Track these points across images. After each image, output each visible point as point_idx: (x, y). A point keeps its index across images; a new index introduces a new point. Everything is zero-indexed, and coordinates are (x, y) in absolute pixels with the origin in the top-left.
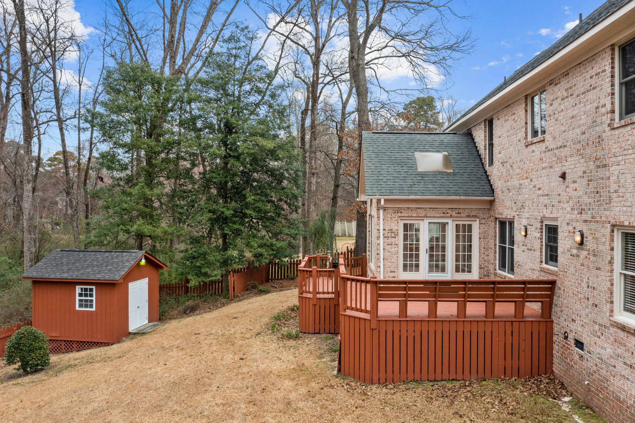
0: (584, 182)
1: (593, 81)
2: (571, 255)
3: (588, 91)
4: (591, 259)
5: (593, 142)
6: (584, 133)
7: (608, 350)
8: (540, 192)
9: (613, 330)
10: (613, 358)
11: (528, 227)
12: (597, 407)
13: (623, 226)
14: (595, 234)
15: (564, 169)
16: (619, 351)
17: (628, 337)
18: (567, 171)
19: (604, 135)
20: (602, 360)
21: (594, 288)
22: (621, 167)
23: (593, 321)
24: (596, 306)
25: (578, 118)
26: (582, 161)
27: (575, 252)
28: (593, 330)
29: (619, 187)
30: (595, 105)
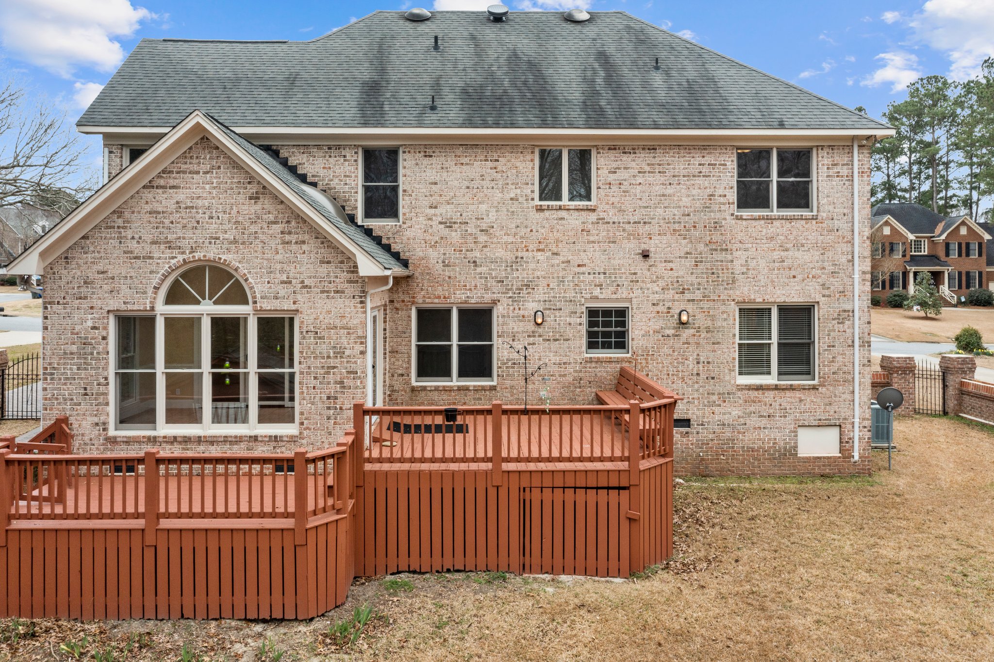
0: (689, 263)
1: (705, 170)
2: (663, 336)
3: (694, 176)
4: (703, 336)
5: (705, 227)
6: (688, 215)
7: (734, 413)
8: (582, 269)
9: (739, 394)
10: (743, 417)
11: (547, 312)
12: (717, 471)
13: (755, 303)
14: (709, 312)
15: (644, 247)
16: (752, 409)
17: (763, 394)
18: (652, 249)
19: (723, 222)
20: (724, 425)
21: (708, 363)
22: (750, 253)
23: (708, 394)
24: (713, 378)
25: (675, 198)
26: (684, 242)
27: (671, 332)
28: (709, 402)
29: (748, 269)
30: (709, 191)
